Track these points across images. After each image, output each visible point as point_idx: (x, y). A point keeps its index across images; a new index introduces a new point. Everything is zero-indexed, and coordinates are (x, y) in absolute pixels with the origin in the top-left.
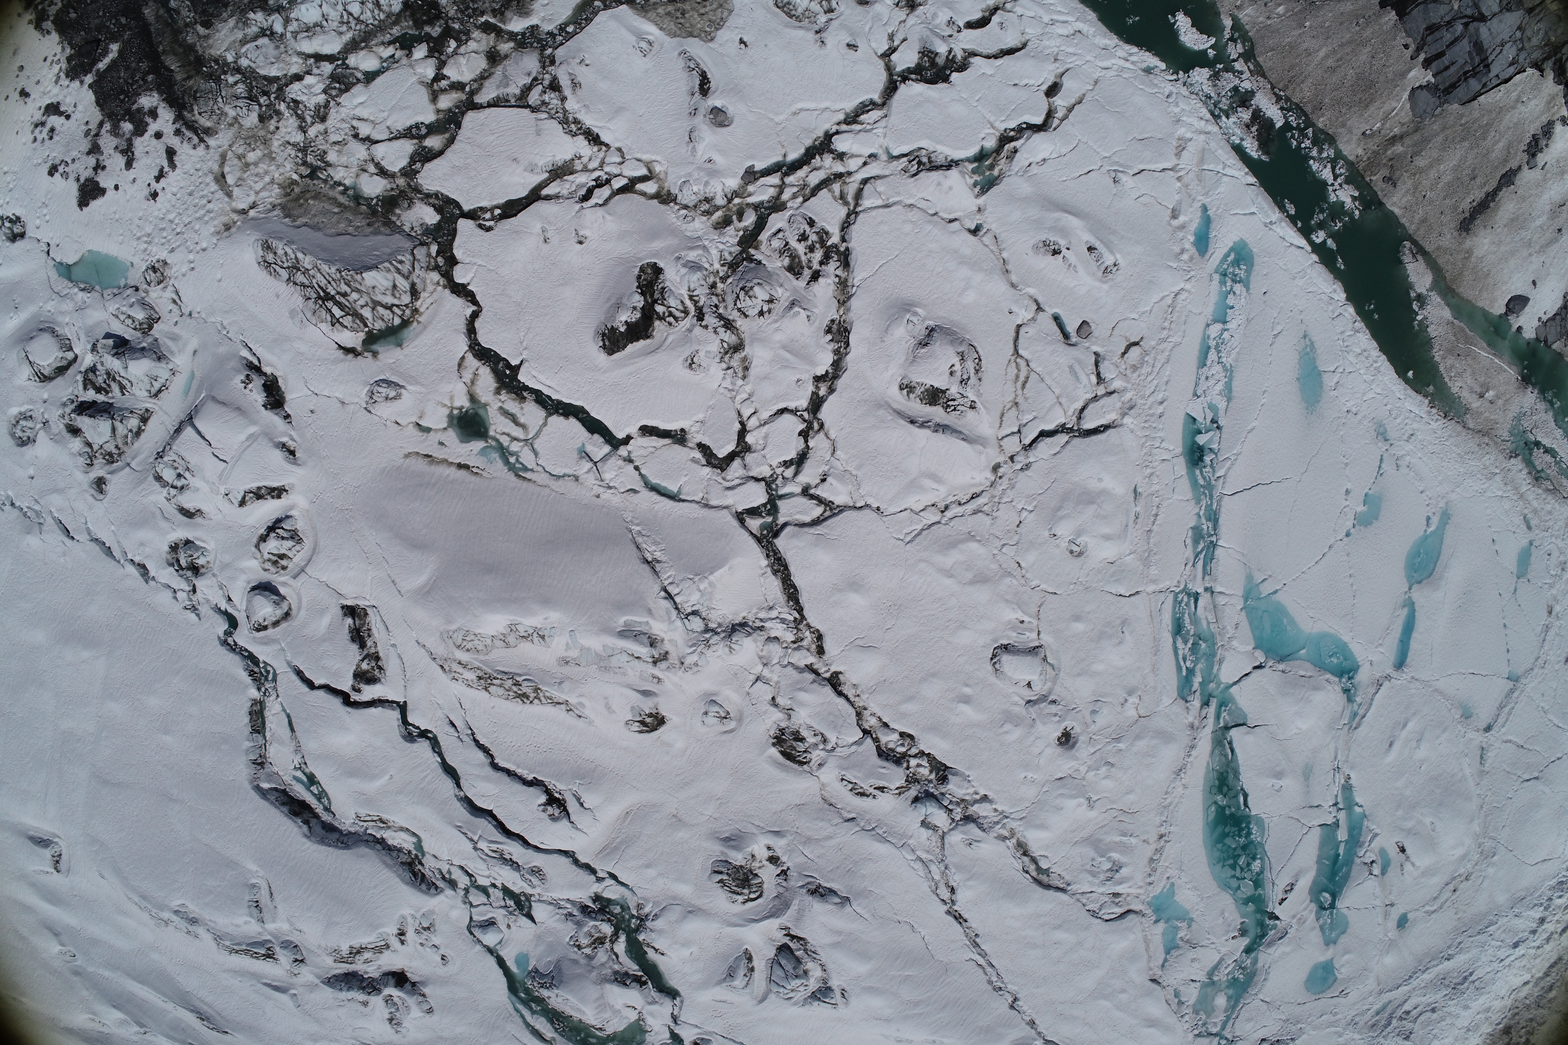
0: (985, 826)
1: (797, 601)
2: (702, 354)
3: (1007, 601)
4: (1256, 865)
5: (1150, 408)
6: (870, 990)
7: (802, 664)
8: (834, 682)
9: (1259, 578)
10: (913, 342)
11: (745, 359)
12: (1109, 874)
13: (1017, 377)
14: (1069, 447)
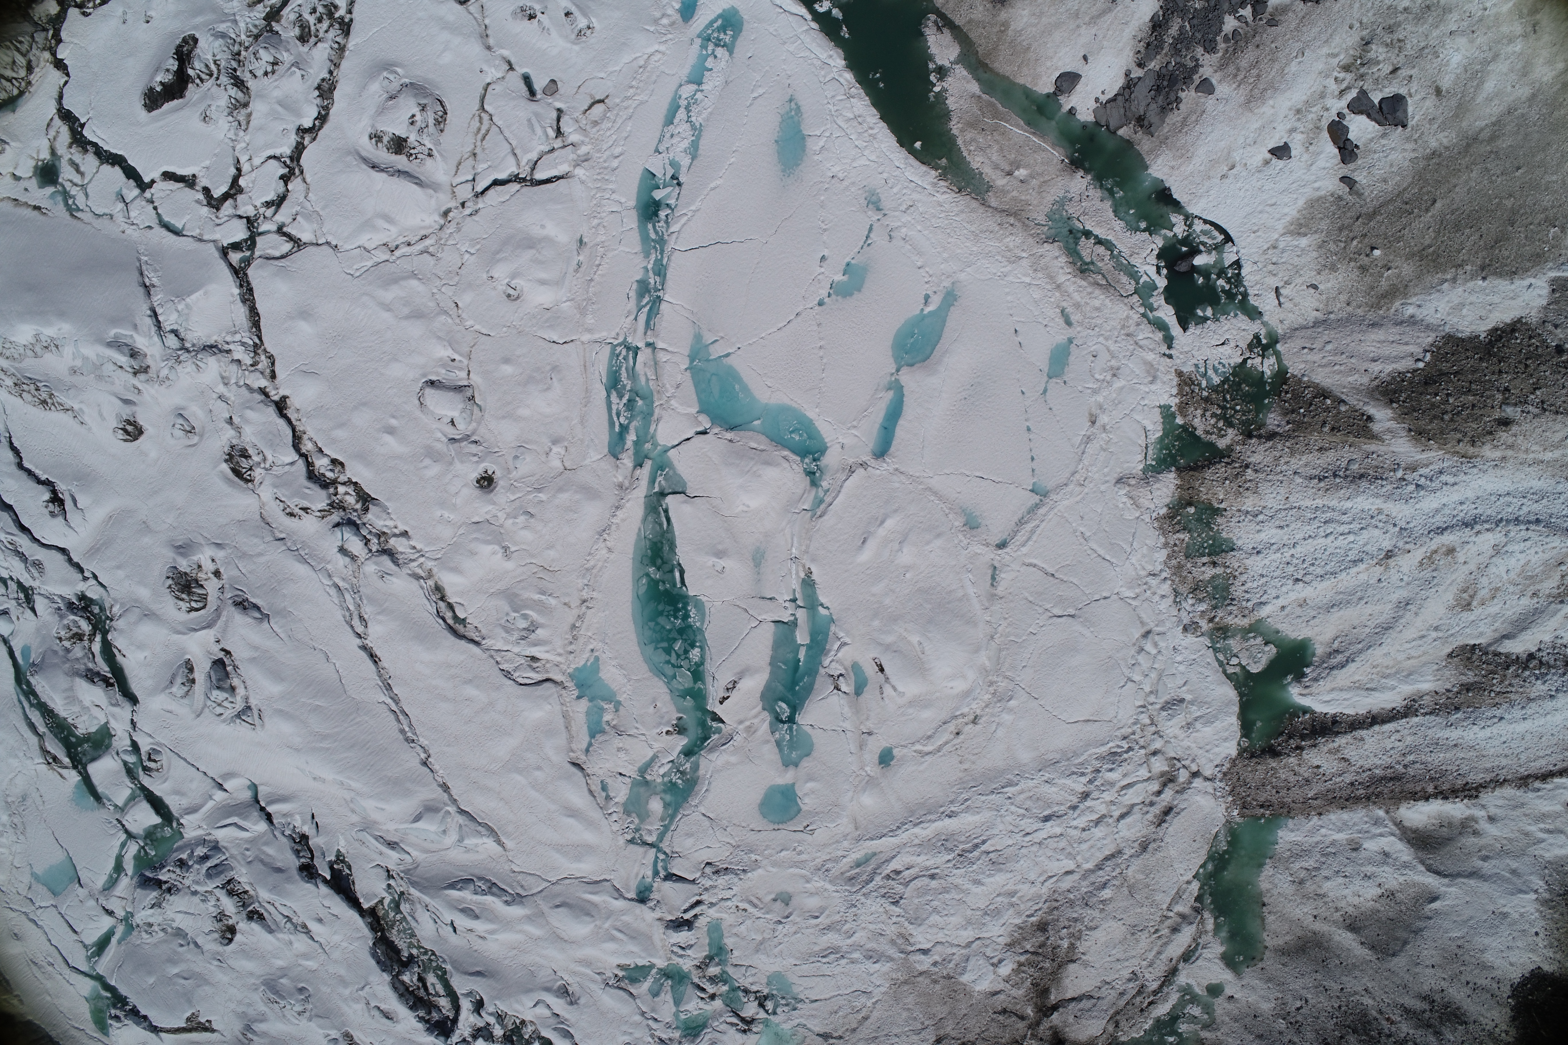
0: (401, 562)
1: (259, 329)
2: (213, 108)
3: (439, 338)
4: (695, 654)
5: (605, 161)
6: (280, 712)
7: (256, 385)
8: (281, 406)
9: (708, 338)
10: (385, 95)
11: (249, 115)
12: (524, 633)
13: (479, 129)
14: (518, 195)
